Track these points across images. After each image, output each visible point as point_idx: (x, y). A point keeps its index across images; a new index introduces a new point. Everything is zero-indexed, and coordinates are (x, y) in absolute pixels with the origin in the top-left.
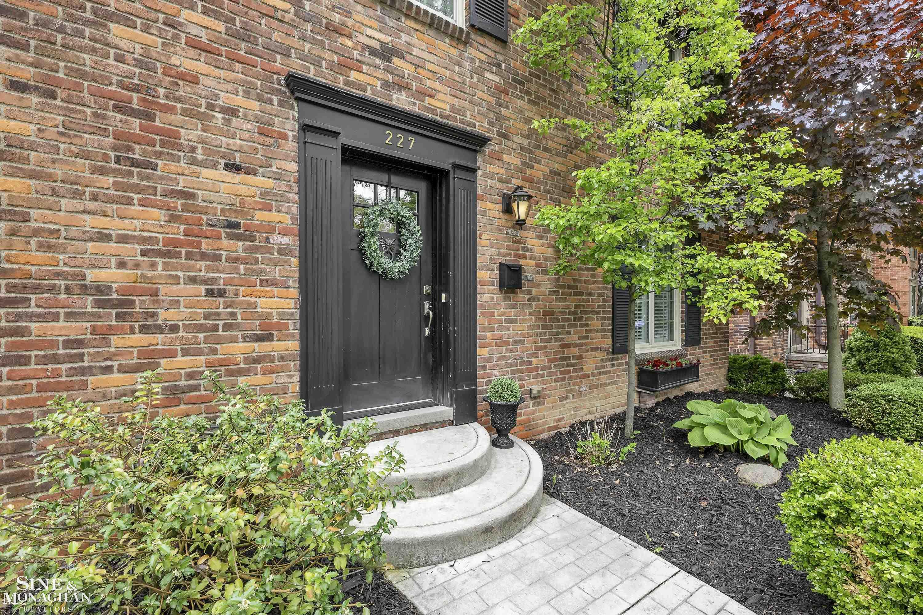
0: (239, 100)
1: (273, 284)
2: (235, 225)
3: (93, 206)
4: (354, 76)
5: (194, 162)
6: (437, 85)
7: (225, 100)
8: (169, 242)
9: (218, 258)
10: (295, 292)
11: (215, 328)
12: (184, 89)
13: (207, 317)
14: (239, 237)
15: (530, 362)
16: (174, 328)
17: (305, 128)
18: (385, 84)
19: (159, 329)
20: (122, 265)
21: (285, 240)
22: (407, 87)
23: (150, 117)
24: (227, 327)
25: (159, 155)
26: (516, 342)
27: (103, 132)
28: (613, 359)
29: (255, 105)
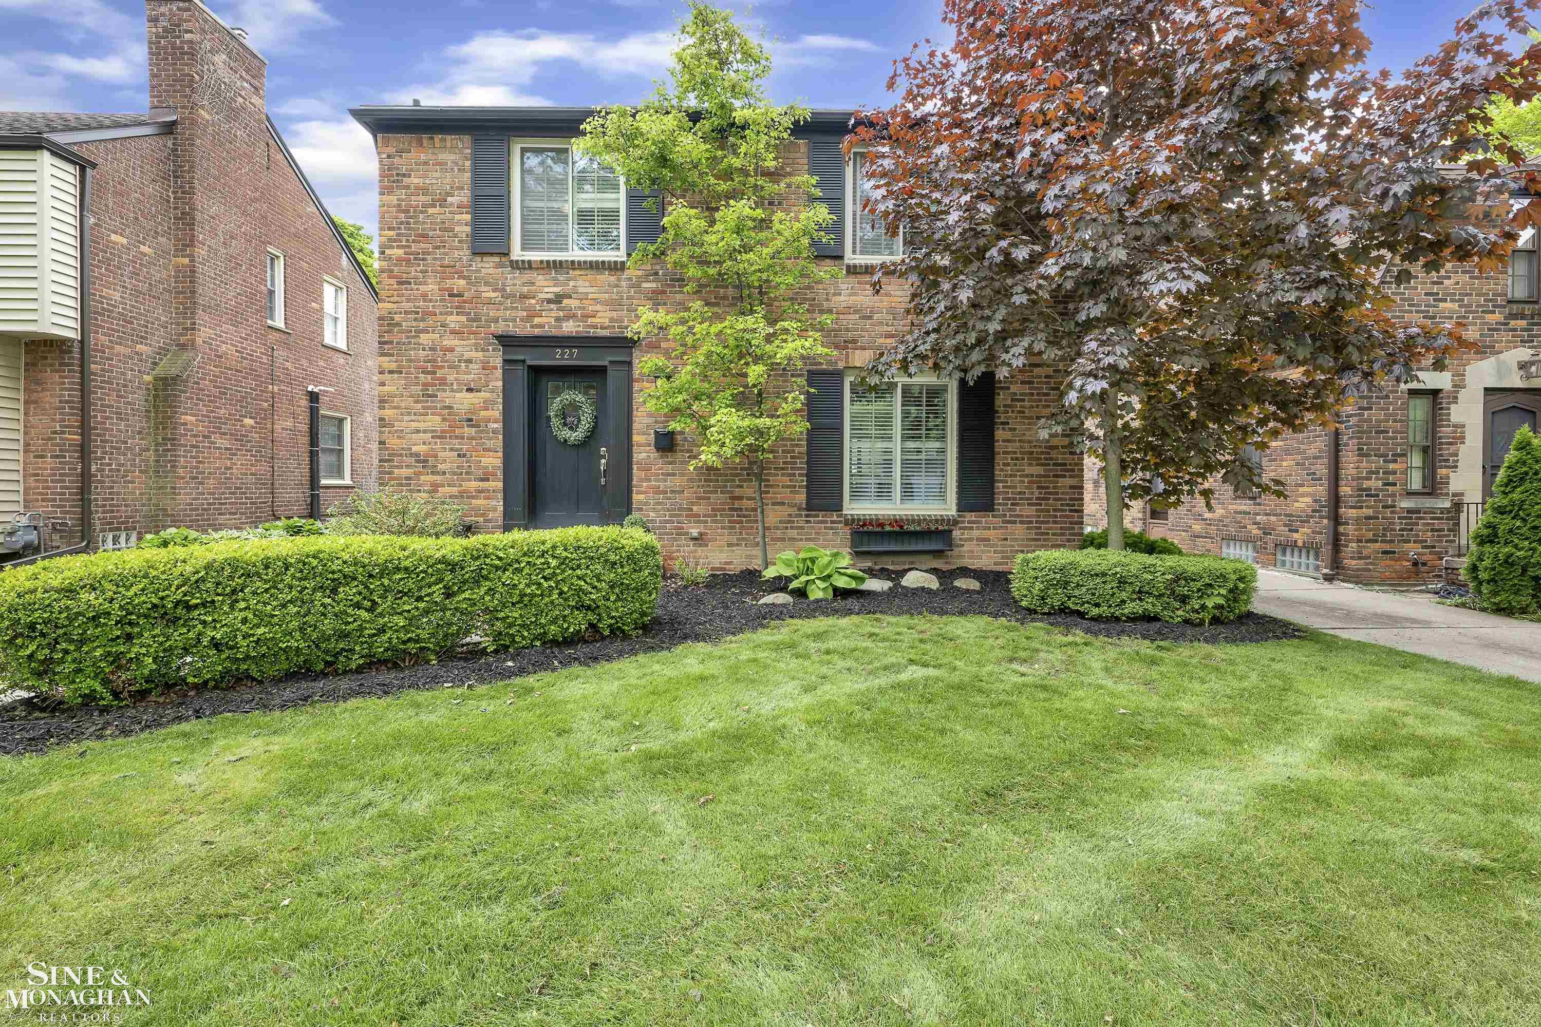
0: (473, 354)
1: (489, 450)
2: (471, 420)
3: (413, 418)
4: (537, 320)
5: (452, 391)
6: (599, 307)
7: (467, 355)
8: (442, 431)
9: (463, 438)
10: (501, 454)
11: (461, 474)
12: (449, 356)
13: (458, 467)
14: (472, 426)
15: (691, 510)
16: (444, 473)
17: (505, 361)
18: (558, 319)
19: (438, 473)
20: (424, 443)
21: (495, 426)
22: (574, 316)
23: (434, 373)
24: (467, 473)
25: (438, 390)
26: (673, 492)
27: (417, 384)
28: (807, 516)
29: (480, 354)
